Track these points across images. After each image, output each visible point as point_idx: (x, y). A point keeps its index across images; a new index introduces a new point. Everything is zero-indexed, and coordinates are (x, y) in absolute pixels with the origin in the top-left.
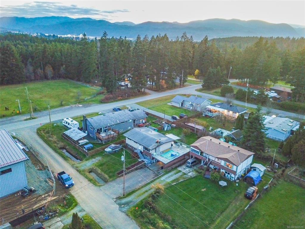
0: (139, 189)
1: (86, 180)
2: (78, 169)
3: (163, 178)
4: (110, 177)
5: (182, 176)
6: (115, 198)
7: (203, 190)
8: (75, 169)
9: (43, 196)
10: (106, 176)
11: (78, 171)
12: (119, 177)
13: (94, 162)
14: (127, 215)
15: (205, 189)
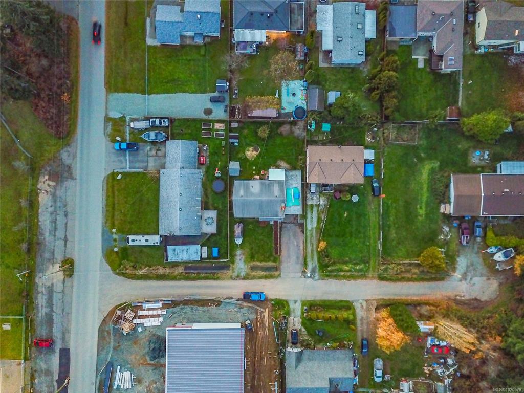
0: (306, 253)
1: (263, 280)
2: (242, 277)
3: (309, 228)
4: (275, 261)
5: (318, 211)
6: (301, 275)
7: (345, 215)
8: (240, 279)
9: (259, 317)
10: (271, 264)
11: (244, 278)
12: (280, 255)
13: (242, 260)
14: (322, 279)
15: (346, 213)
